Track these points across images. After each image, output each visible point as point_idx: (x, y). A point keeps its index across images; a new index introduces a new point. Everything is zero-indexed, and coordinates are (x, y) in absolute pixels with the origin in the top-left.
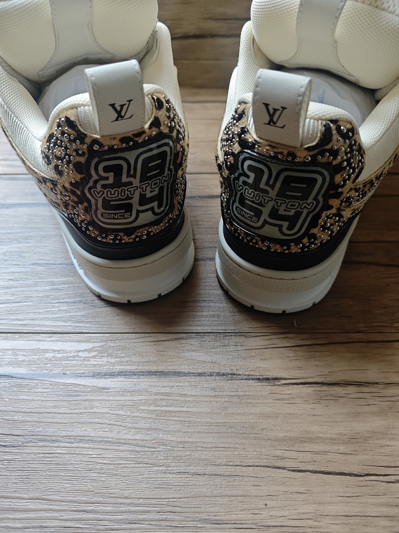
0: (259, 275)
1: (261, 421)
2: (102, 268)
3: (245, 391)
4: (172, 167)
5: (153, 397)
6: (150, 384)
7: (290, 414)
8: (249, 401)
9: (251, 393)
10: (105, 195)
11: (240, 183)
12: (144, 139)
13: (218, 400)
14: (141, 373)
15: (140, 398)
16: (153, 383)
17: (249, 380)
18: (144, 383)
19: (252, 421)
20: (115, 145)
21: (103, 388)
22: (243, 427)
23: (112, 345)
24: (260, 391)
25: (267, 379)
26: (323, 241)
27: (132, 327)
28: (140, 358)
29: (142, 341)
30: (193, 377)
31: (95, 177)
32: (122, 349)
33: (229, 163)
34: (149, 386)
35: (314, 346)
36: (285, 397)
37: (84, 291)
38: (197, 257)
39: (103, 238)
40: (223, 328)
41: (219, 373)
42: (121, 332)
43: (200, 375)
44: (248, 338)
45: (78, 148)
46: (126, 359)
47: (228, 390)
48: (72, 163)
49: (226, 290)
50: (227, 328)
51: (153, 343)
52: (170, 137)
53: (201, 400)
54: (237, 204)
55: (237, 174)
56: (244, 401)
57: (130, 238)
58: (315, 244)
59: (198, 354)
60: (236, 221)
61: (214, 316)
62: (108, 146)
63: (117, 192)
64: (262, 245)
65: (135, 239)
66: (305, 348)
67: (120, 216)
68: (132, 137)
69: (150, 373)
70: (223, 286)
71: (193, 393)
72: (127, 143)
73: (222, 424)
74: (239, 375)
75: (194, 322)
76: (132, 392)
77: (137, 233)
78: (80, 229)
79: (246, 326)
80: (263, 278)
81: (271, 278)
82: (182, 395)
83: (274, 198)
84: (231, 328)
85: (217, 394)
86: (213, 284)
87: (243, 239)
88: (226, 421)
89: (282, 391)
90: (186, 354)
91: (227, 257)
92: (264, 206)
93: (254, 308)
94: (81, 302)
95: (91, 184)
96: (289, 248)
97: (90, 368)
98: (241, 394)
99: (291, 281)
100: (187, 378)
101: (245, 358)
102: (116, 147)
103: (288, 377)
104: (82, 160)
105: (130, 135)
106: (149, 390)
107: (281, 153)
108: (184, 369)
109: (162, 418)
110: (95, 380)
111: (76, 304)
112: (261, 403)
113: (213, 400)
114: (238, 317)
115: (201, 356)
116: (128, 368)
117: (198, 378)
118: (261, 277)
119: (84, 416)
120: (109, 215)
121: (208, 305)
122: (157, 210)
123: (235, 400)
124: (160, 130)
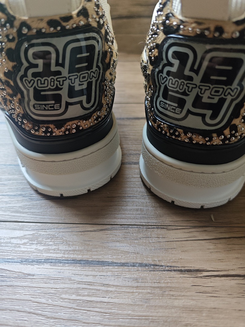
0: (181, 169)
1: (184, 315)
2: (37, 161)
3: (168, 283)
4: (100, 64)
5: (76, 286)
6: (74, 272)
7: (215, 308)
8: (172, 293)
9: (173, 285)
10: (35, 84)
11: (164, 75)
12: (72, 26)
13: (140, 291)
14: (66, 261)
15: (62, 286)
16: (77, 271)
17: (171, 271)
18: (68, 271)
19: (175, 315)
20: (43, 28)
21: (29, 275)
22: (166, 321)
23: (43, 233)
24: (183, 283)
25: (189, 271)
26: (242, 134)
27: (63, 218)
28: (67, 246)
29: (70, 231)
30: (116, 267)
31: (26, 64)
32: (51, 237)
33: (153, 58)
34: (73, 274)
35: (232, 239)
36: (208, 290)
37: (25, 187)
38: (123, 161)
39: (36, 131)
40: (146, 221)
41: (142, 263)
42: (52, 222)
43: (123, 265)
44: (169, 231)
45: (9, 33)
46: (54, 247)
47: (151, 281)
48: (5, 50)
49: (149, 187)
50: (149, 221)
51: (80, 233)
52: (99, 33)
53: (123, 290)
54: (161, 98)
55: (161, 67)
56: (167, 293)
57: (60, 130)
58: (236, 137)
59: (122, 244)
60: (159, 117)
61: (137, 210)
62: (36, 29)
63: (46, 81)
64: (185, 137)
65: (65, 132)
66: (224, 241)
67: (50, 107)
68: (60, 21)
69: (75, 262)
70: (146, 184)
71: (116, 284)
72: (55, 28)
73: (144, 318)
74: (161, 266)
75: (119, 215)
76: (56, 280)
77: (67, 126)
78: (16, 123)
79: (167, 220)
80: (184, 172)
81: (192, 172)
82: (104, 285)
83: (198, 84)
84: (153, 221)
85: (139, 284)
86: (137, 183)
87: (166, 133)
88: (148, 314)
89: (205, 283)
90: (110, 245)
91: (150, 155)
92: (187, 95)
93: (175, 203)
94: (21, 195)
95: (22, 73)
96: (211, 140)
97: (19, 254)
98: (163, 285)
99: (211, 175)
100: (110, 267)
101: (167, 250)
102: (43, 31)
103: (210, 269)
104: (13, 45)
105: (57, 18)
106: (73, 278)
107: (208, 29)
108: (108, 258)
109: (83, 308)
110: (23, 266)
111: (16, 197)
112: (183, 296)
113: (135, 291)
114: (160, 211)
115: (124, 247)
116: (54, 255)
117: (121, 269)
118: (182, 171)
119: (5, 302)
120: (40, 106)
121: (132, 200)
122: (85, 105)
123: (157, 291)
124: (88, 21)
